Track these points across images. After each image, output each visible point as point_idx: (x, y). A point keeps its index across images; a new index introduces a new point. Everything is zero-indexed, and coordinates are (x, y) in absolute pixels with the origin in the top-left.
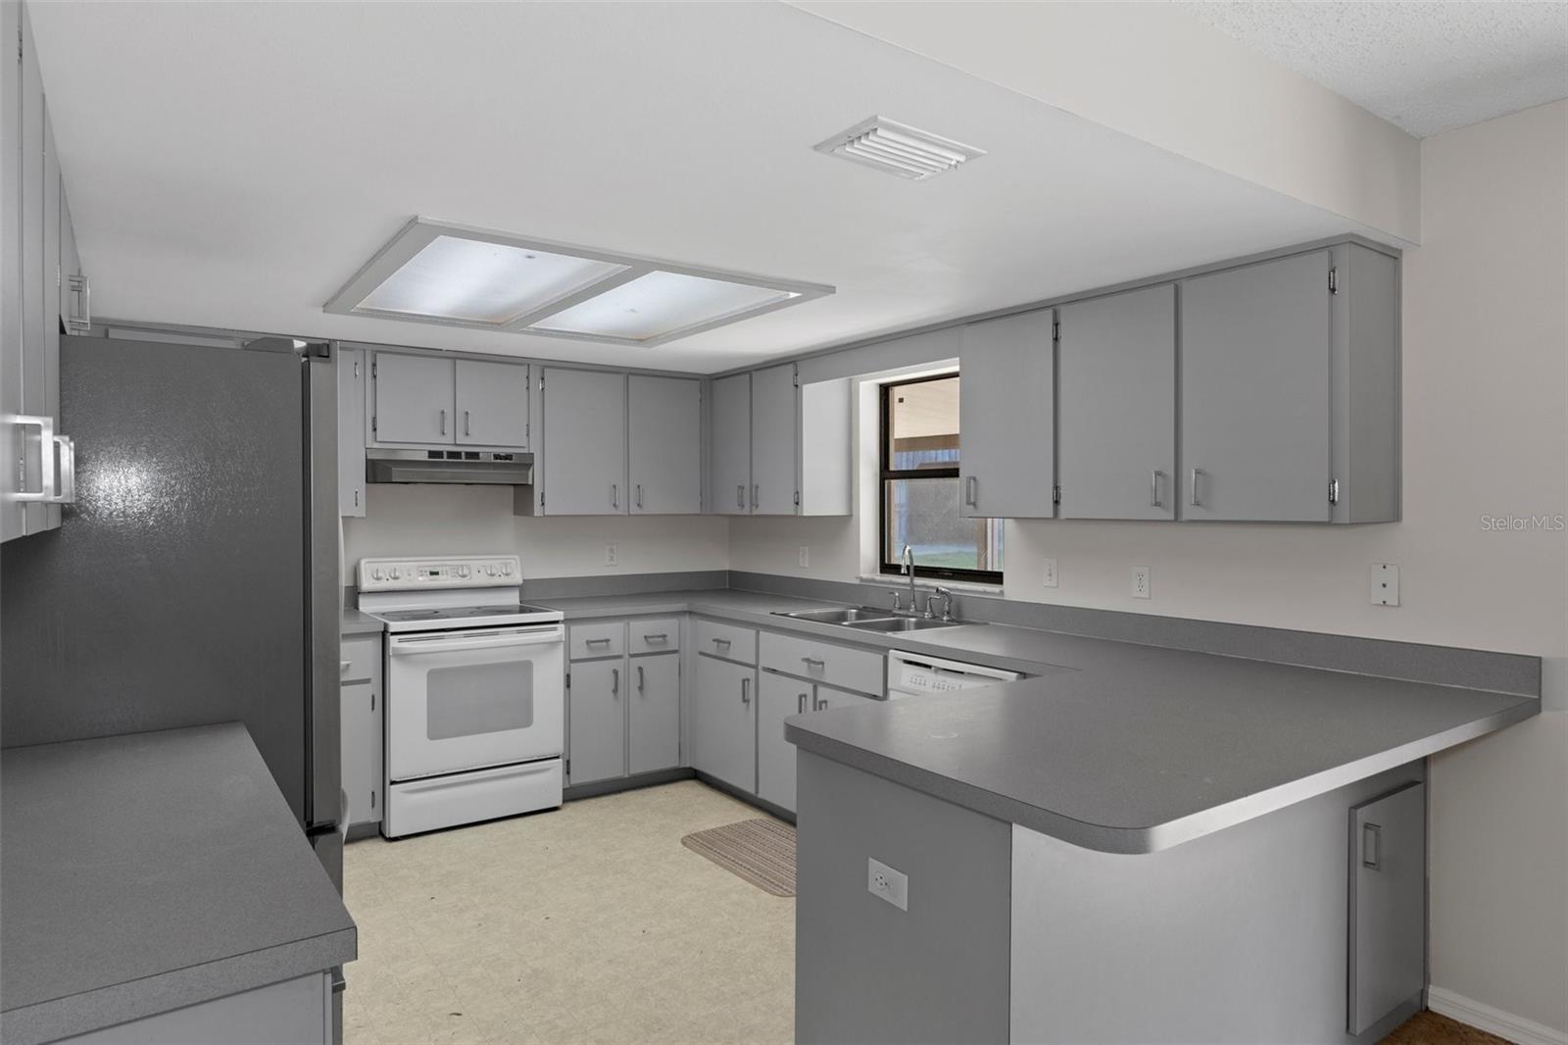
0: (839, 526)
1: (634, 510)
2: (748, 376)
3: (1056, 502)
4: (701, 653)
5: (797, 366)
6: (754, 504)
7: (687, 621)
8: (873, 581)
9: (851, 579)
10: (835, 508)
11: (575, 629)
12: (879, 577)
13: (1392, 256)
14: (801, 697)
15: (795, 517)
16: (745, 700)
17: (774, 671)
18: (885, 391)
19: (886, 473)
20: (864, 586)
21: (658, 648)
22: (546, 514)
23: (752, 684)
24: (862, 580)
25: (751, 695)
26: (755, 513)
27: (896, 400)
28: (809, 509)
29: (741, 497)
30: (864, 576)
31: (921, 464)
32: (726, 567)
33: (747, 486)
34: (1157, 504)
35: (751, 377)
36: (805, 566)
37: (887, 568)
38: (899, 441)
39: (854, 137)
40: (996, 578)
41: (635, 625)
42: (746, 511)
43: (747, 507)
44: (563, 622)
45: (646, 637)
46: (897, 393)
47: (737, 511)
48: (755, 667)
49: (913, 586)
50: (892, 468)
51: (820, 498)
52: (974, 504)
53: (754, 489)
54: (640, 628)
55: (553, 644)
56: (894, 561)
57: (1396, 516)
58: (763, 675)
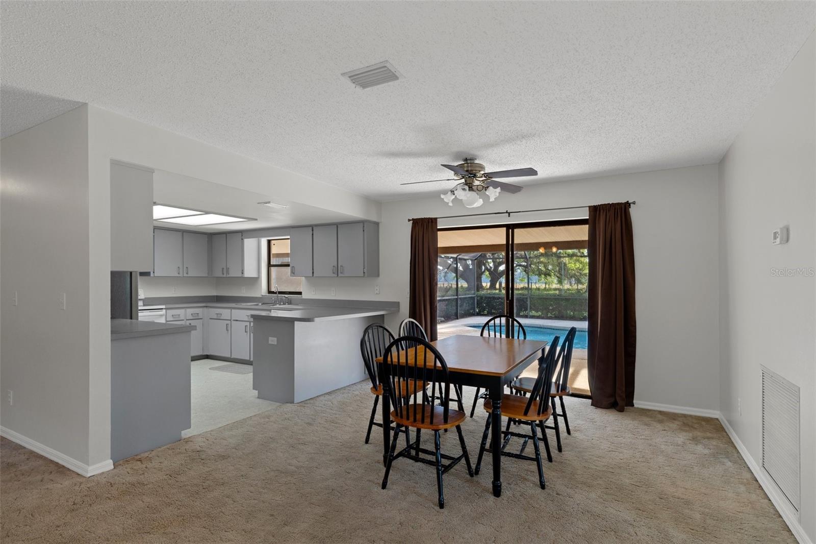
0: (255, 280)
1: (185, 275)
2: (225, 235)
3: (313, 273)
4: (211, 319)
5: (243, 233)
6: (228, 272)
7: (205, 309)
8: (266, 296)
9: (259, 296)
10: (254, 275)
11: (168, 311)
12: (268, 295)
13: (377, 224)
14: (246, 326)
15: (242, 277)
16: (227, 330)
17: (237, 320)
18: (269, 242)
19: (269, 265)
20: (263, 297)
21: (196, 317)
22: (155, 275)
23: (229, 325)
24: (262, 295)
25: (229, 329)
26: (228, 276)
27: (273, 244)
28: (247, 275)
29: (223, 271)
30: (263, 294)
31: (282, 262)
32: (215, 294)
33: (225, 268)
34: (333, 273)
35: (226, 235)
36: (244, 293)
37: (270, 292)
38: (273, 254)
39: (266, 203)
40: (300, 293)
41: (188, 310)
42: (225, 276)
43: (225, 274)
44: (164, 309)
45: (192, 314)
46: (273, 242)
47: (222, 276)
48: (230, 320)
49: (278, 297)
50: (271, 264)
51: (250, 271)
52: (294, 273)
53: (228, 269)
54: (190, 311)
55: (161, 316)
56: (272, 290)
57: (378, 276)
58: (232, 322)
